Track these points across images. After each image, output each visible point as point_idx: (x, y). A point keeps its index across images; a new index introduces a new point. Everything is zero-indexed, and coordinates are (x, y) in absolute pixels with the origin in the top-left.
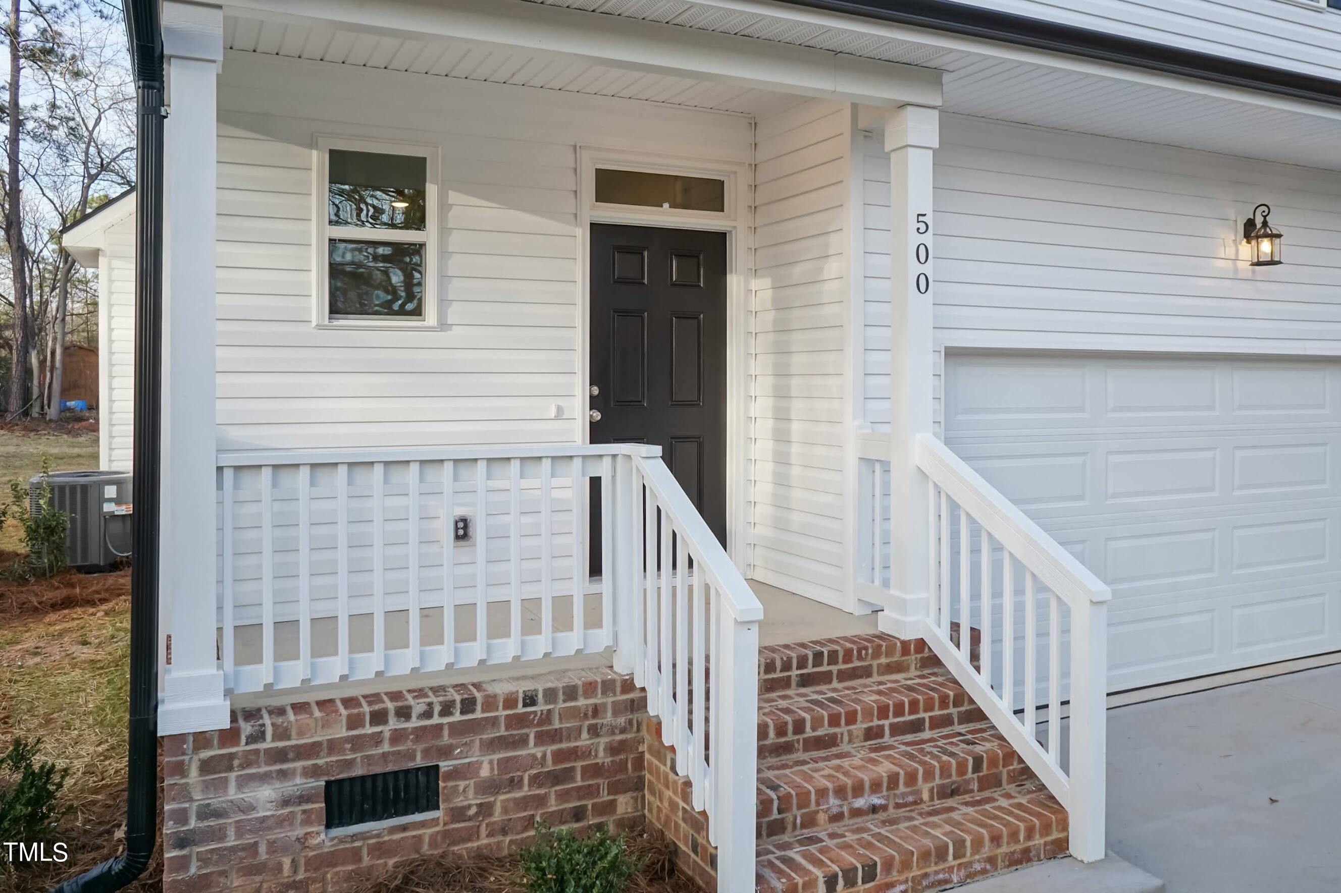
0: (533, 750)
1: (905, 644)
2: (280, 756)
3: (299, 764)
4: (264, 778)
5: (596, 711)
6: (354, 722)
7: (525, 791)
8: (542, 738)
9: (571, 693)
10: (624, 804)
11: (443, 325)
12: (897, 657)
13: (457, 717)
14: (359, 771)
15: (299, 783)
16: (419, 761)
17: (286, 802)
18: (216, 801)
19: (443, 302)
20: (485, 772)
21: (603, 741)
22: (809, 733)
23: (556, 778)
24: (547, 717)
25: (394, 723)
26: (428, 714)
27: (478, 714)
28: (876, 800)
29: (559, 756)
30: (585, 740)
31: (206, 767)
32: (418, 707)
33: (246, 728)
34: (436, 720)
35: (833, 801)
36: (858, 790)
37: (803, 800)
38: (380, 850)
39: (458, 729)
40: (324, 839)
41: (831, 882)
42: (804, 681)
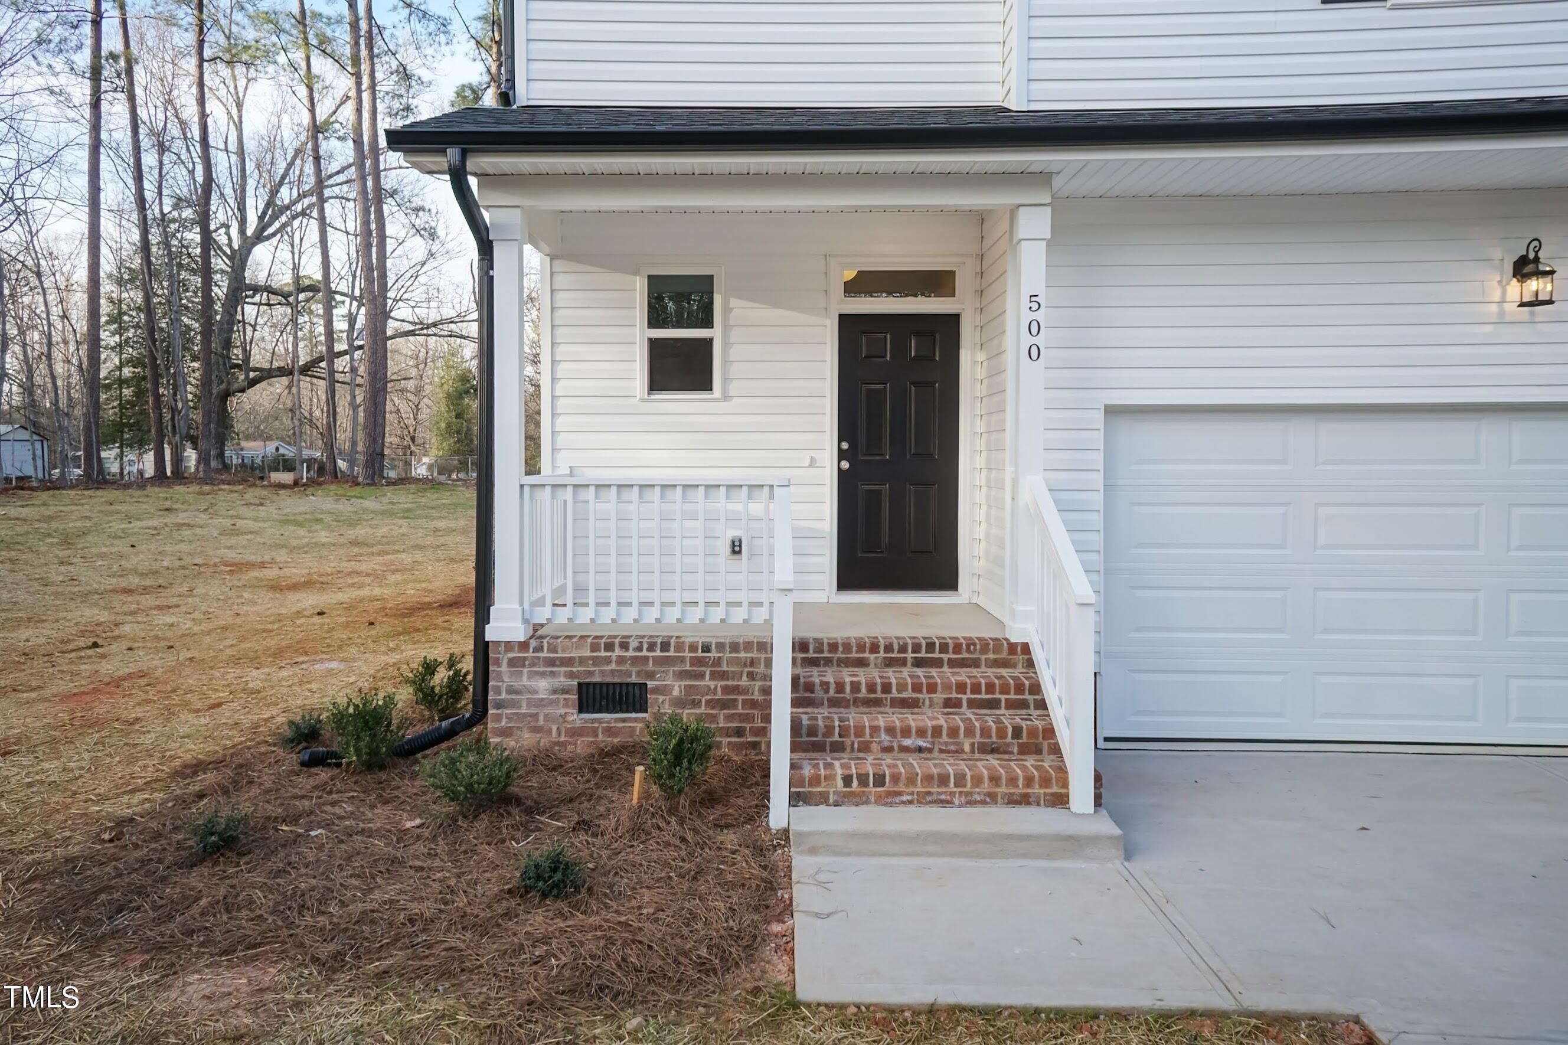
0: (707, 682)
1: (1012, 647)
2: (551, 662)
3: (563, 669)
4: (542, 674)
5: (752, 662)
6: (595, 648)
7: (702, 710)
8: (714, 676)
9: (735, 647)
11: (726, 397)
12: (1004, 655)
13: (658, 653)
14: (597, 679)
15: (561, 681)
16: (634, 679)
17: (555, 691)
18: (516, 685)
19: (725, 380)
20: (676, 692)
22: (895, 693)
23: (724, 704)
24: (718, 662)
25: (618, 652)
26: (639, 649)
27: (672, 653)
28: (921, 743)
29: (726, 690)
30: (744, 682)
31: (512, 662)
32: (634, 644)
33: (533, 643)
34: (644, 653)
35: (884, 737)
36: (906, 732)
37: (859, 731)
38: (609, 731)
39: (659, 661)
40: (576, 719)
41: (847, 780)
42: (919, 663)
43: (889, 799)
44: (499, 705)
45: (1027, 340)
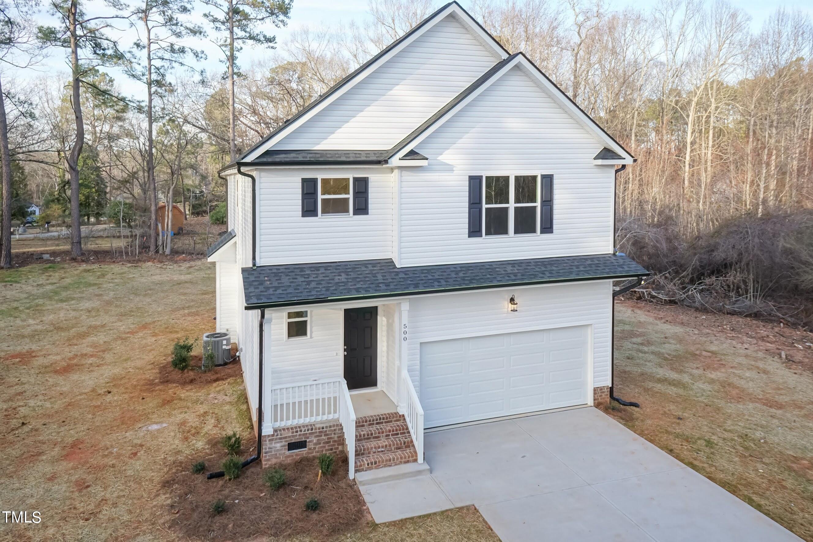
0: (323, 437)
1: (400, 415)
2: (280, 439)
3: (284, 440)
4: (278, 442)
5: (335, 430)
6: (293, 433)
7: (322, 445)
8: (325, 435)
9: (330, 427)
11: (311, 337)
12: (398, 418)
13: (310, 431)
14: (293, 441)
15: (284, 443)
16: (303, 440)
17: (282, 446)
18: (271, 446)
19: (311, 332)
20: (315, 441)
21: (336, 436)
22: (374, 435)
23: (327, 443)
24: (326, 431)
25: (299, 433)
26: (305, 431)
27: (313, 431)
28: (383, 450)
29: (328, 439)
30: (333, 436)
31: (270, 440)
32: (303, 430)
33: (276, 434)
34: (306, 432)
35: (374, 450)
36: (379, 447)
37: (368, 448)
38: (296, 455)
39: (310, 434)
40: (287, 453)
41: (368, 463)
42: (378, 424)
43: (377, 467)
44: (264, 453)
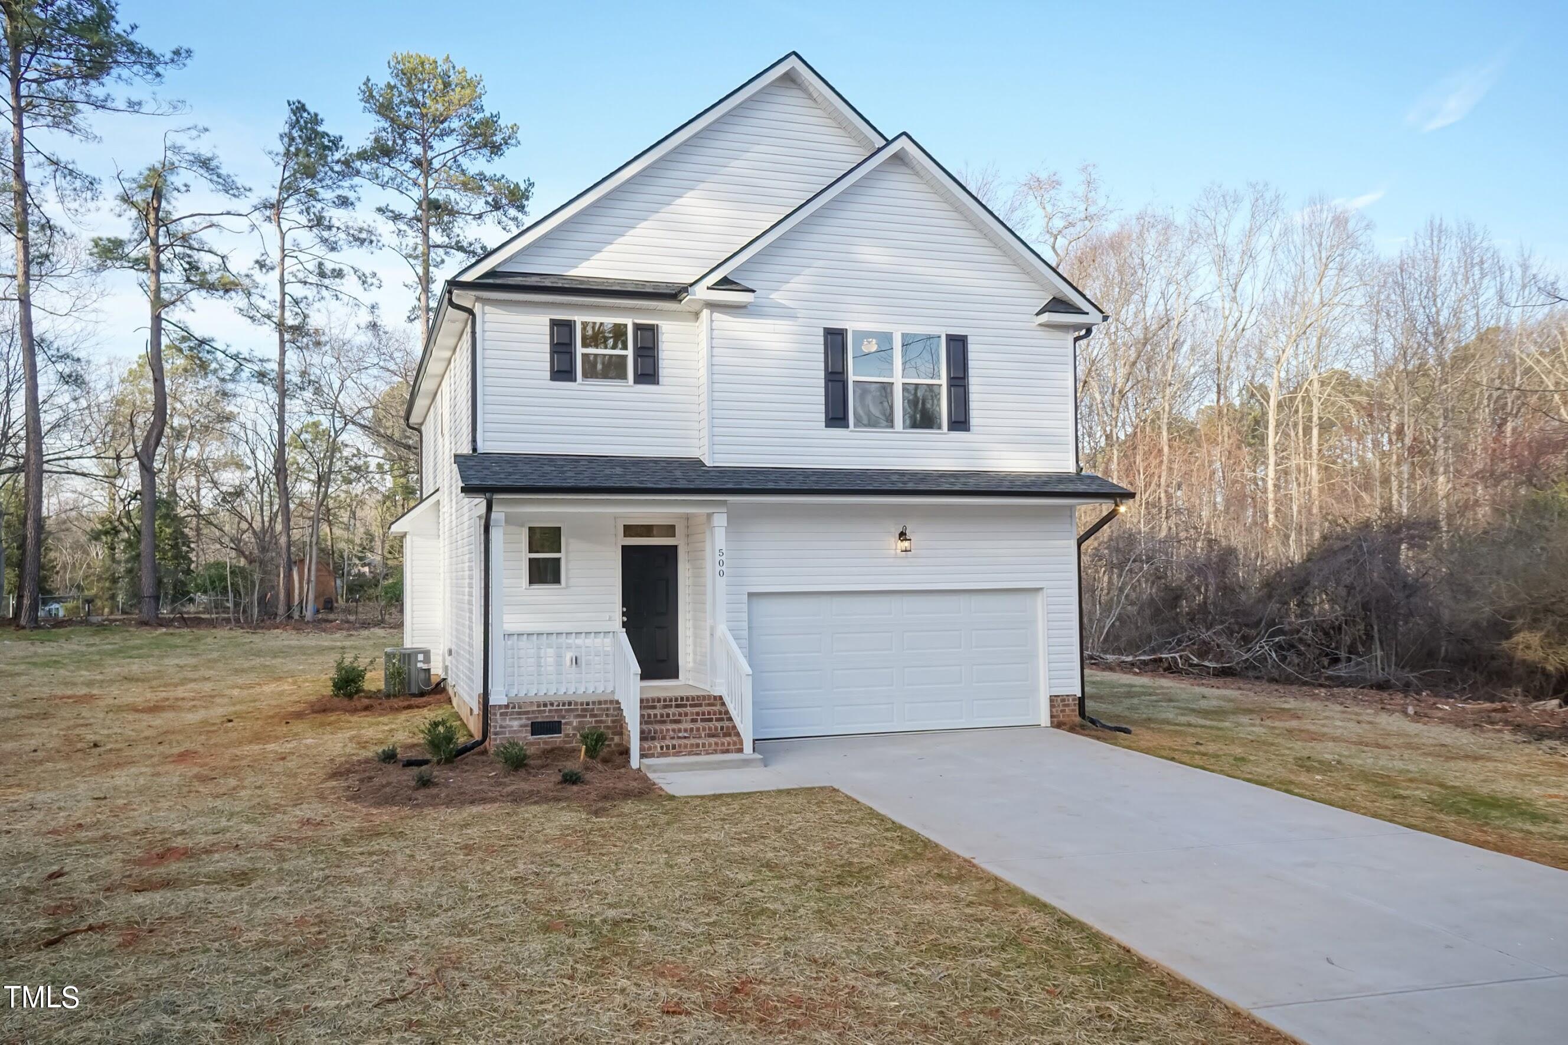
0: (588, 719)
1: (715, 697)
2: (519, 713)
3: (524, 716)
4: (516, 719)
5: (608, 709)
6: (539, 706)
8: (591, 716)
9: (600, 703)
10: (617, 739)
11: (567, 587)
12: (712, 701)
13: (566, 707)
14: (539, 720)
15: (524, 721)
16: (556, 719)
17: (521, 726)
18: (504, 724)
19: (567, 578)
20: (574, 724)
21: (610, 719)
22: (672, 718)
24: (593, 709)
25: (549, 707)
26: (558, 705)
27: (572, 707)
28: (686, 734)
29: (596, 722)
30: (604, 718)
31: (502, 714)
32: (556, 703)
33: (511, 705)
34: (561, 708)
35: (672, 734)
36: (680, 731)
37: (662, 731)
38: (545, 743)
39: (567, 711)
40: (531, 738)
41: (662, 748)
42: (677, 706)
43: (677, 754)
44: (496, 734)
45: (718, 568)
